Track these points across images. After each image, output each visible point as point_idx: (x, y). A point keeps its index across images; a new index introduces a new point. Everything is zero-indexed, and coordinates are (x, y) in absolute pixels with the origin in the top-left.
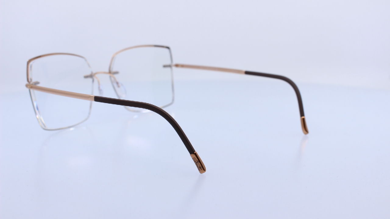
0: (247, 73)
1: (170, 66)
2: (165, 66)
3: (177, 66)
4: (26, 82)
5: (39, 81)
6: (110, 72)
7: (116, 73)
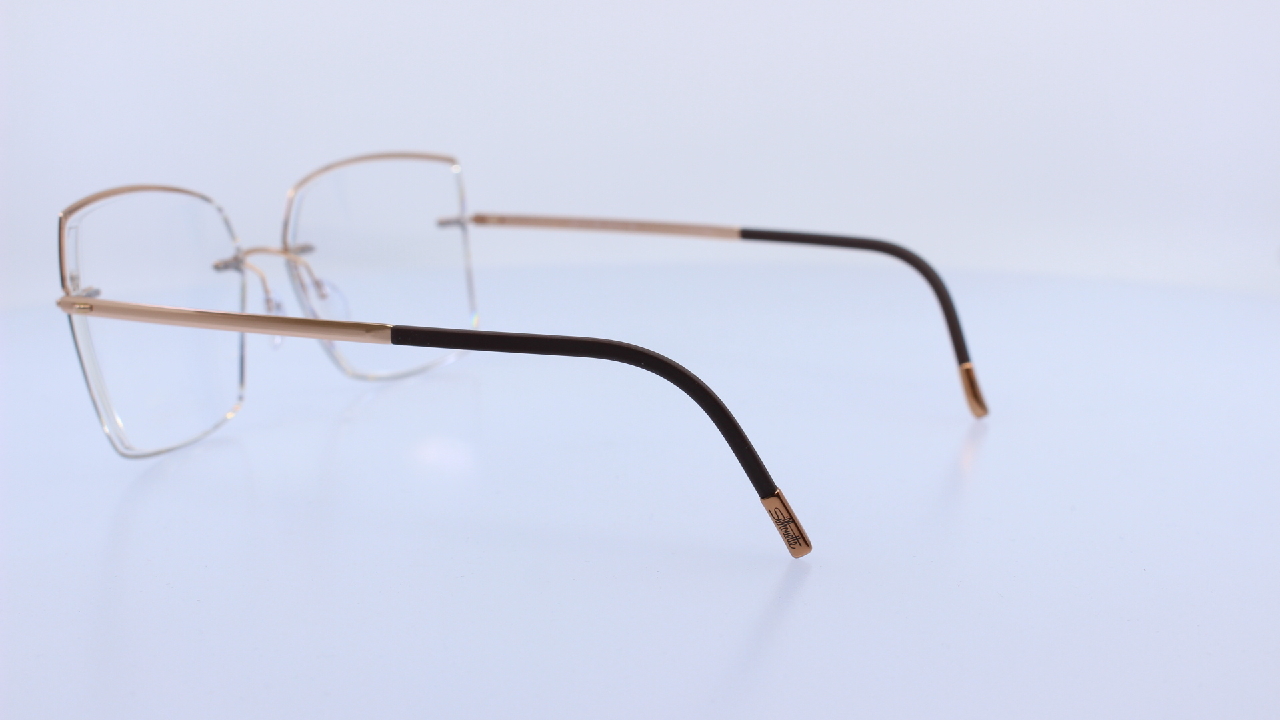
0: (748, 235)
1: (458, 222)
2: (444, 223)
3: (481, 220)
4: (60, 294)
5: (96, 286)
6: (286, 250)
7: (306, 249)
